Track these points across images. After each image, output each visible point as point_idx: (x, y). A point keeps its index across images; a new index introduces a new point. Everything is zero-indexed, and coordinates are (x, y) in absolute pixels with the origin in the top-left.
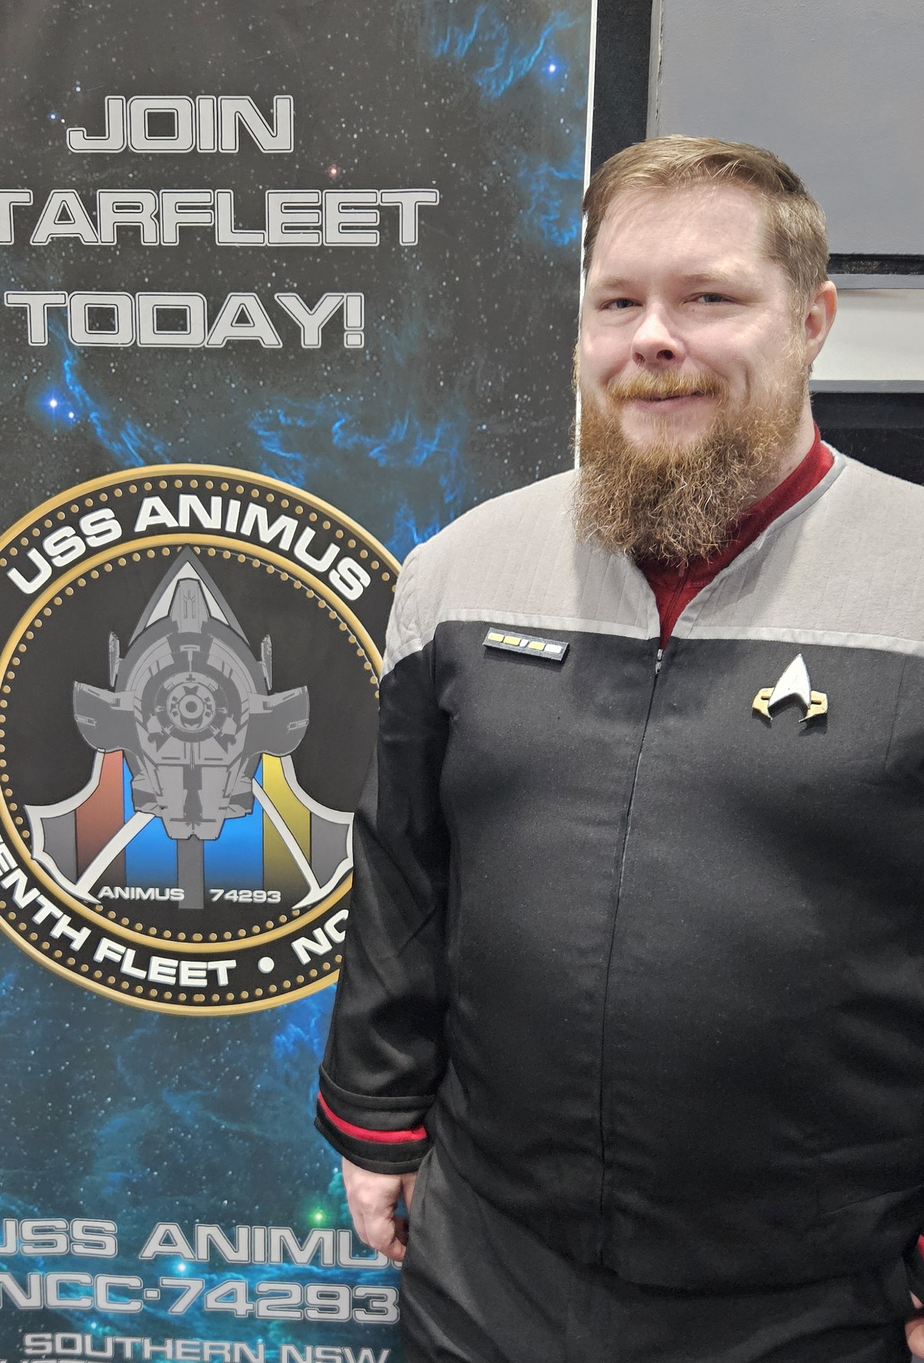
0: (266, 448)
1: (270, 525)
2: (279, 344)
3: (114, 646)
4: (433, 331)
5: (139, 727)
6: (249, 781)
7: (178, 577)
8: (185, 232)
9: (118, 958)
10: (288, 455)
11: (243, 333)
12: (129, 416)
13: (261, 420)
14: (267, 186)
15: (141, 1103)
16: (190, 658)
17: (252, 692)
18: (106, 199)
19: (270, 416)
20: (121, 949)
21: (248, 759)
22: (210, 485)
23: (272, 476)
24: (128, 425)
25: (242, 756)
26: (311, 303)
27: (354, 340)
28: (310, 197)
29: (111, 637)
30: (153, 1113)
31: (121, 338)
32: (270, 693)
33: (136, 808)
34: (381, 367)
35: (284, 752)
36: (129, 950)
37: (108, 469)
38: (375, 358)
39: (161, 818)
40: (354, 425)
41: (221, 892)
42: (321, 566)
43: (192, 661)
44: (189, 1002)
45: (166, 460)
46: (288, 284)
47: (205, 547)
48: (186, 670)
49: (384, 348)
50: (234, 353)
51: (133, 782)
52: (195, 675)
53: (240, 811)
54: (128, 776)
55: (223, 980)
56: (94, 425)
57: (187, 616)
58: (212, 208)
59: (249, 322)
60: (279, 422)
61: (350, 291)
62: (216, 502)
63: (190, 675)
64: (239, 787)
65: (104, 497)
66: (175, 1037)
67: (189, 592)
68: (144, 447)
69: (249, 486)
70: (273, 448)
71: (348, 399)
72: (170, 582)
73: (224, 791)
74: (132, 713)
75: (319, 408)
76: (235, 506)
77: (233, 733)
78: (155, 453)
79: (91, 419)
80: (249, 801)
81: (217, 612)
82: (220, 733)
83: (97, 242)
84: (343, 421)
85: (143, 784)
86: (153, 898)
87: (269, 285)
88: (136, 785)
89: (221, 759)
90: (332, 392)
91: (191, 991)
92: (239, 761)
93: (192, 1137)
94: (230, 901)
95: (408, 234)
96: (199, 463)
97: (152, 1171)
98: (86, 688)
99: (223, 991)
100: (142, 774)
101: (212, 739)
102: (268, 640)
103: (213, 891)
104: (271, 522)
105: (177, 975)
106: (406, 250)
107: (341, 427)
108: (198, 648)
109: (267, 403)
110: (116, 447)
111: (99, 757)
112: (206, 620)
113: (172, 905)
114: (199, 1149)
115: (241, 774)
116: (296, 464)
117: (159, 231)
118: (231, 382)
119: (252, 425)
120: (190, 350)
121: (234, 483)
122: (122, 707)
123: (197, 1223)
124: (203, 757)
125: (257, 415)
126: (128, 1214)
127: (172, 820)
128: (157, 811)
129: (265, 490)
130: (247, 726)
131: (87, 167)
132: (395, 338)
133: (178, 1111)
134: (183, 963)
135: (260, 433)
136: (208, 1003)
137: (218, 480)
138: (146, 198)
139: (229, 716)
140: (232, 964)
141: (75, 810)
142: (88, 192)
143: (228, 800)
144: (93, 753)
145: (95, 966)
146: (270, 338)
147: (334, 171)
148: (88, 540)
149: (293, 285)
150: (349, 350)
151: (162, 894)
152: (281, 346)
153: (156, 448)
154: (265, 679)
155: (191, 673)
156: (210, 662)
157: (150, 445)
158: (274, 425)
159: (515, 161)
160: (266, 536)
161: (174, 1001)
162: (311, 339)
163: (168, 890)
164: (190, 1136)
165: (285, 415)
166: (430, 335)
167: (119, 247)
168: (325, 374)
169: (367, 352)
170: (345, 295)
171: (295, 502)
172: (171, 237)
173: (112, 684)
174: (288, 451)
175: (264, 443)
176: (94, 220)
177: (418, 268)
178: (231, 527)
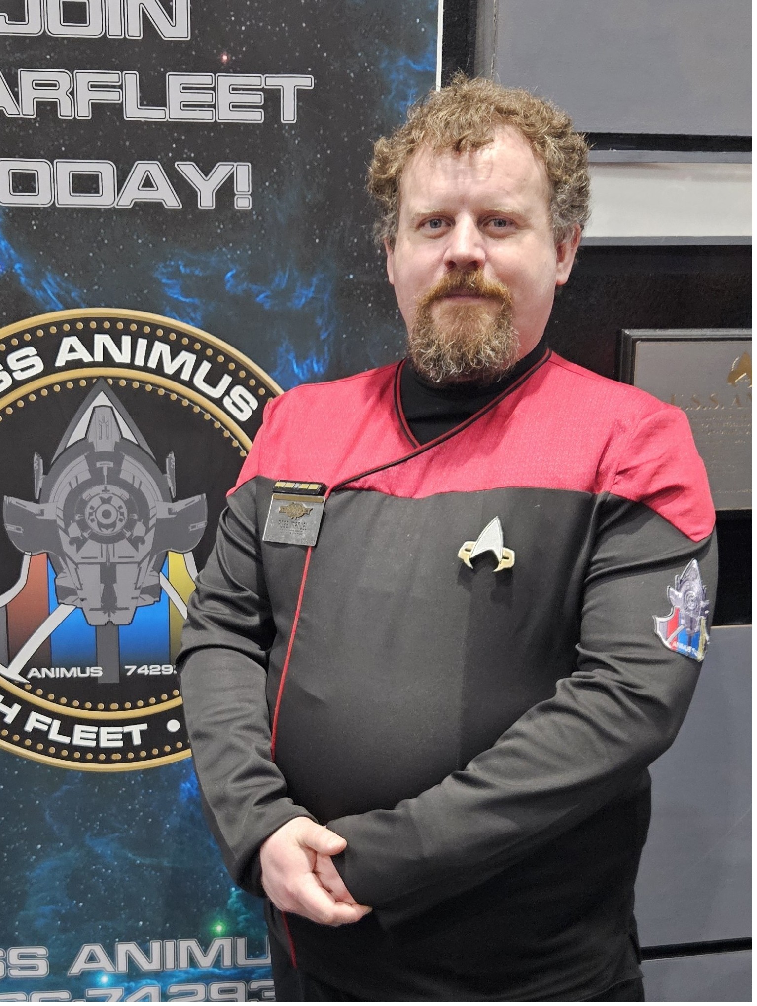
0: (169, 294)
1: (173, 359)
2: (179, 206)
3: (39, 465)
4: (309, 196)
5: (61, 533)
6: (157, 574)
7: (95, 404)
8: (96, 107)
9: (45, 728)
10: (188, 300)
11: (148, 195)
12: (50, 267)
13: (165, 271)
14: (168, 69)
15: (67, 848)
16: (105, 473)
17: (158, 501)
18: (27, 77)
19: (172, 267)
20: (48, 720)
21: (155, 556)
22: (120, 326)
23: (174, 318)
24: (49, 275)
25: (151, 554)
26: (206, 170)
27: (243, 203)
28: (204, 79)
29: (36, 457)
30: (78, 854)
31: (41, 199)
32: (174, 501)
33: (60, 601)
34: (265, 225)
35: (186, 549)
36: (55, 720)
37: (31, 313)
38: (260, 218)
39: (82, 608)
40: (243, 275)
41: (134, 667)
42: (217, 393)
43: (107, 476)
44: (109, 761)
45: (82, 304)
46: (186, 154)
47: (116, 379)
48: (102, 483)
49: (267, 210)
50: (141, 213)
51: (56, 580)
52: (109, 487)
53: (149, 599)
54: (52, 574)
55: (137, 740)
56: (19, 275)
57: (101, 437)
58: (121, 87)
59: (153, 186)
60: (180, 272)
61: (240, 161)
62: (126, 340)
63: (105, 488)
64: (149, 580)
65: (27, 337)
66: (96, 790)
67: (103, 417)
68: (62, 293)
69: (154, 327)
70: (174, 294)
71: (238, 252)
72: (87, 409)
73: (136, 583)
74: (55, 521)
75: (213, 260)
76: (142, 343)
77: (143, 535)
78: (71, 298)
79: (16, 270)
80: (157, 591)
81: (128, 434)
82: (132, 535)
83: (19, 115)
84: (234, 271)
85: (66, 580)
86: (75, 676)
87: (170, 155)
88: (59, 582)
89: (133, 557)
90: (224, 246)
91: (109, 751)
92: (149, 557)
93: (112, 872)
94: (143, 675)
95: (289, 113)
96: (111, 307)
97: (78, 903)
98: (14, 500)
99: (136, 750)
100: (65, 573)
101: (125, 541)
102: (172, 456)
103: (127, 667)
104: (173, 357)
105: (97, 739)
106: (287, 127)
107: (233, 276)
108: (112, 465)
109: (170, 256)
110: (38, 294)
111: (26, 559)
112: (118, 440)
113: (92, 680)
114: (118, 881)
115: (150, 569)
116: (195, 307)
117: (74, 105)
118: (138, 238)
119: (156, 275)
120: (102, 210)
121: (141, 324)
122: (47, 516)
123: (116, 942)
124: (116, 557)
125: (161, 266)
126: (56, 939)
127: (92, 609)
128: (79, 603)
129: (168, 330)
130: (154, 529)
131: (9, 48)
132: (277, 202)
133: (99, 852)
134: (102, 728)
135: (164, 281)
136: (124, 760)
137: (127, 322)
138: (62, 77)
139: (139, 521)
140: (144, 727)
141: (6, 605)
142: (10, 70)
143: (139, 591)
144: (22, 555)
145: (25, 735)
146: (171, 201)
147: (225, 58)
148: (14, 374)
149: (190, 155)
150: (239, 211)
151: (83, 672)
152: (181, 207)
153: (73, 294)
154: (170, 489)
155: (106, 486)
156: (123, 475)
157: (68, 292)
158: (175, 274)
159: (377, 53)
160: (170, 368)
161: (95, 760)
162: (207, 201)
163: (88, 669)
164: (110, 871)
165: (185, 266)
166: (307, 200)
167: (38, 119)
168: (219, 231)
169: (254, 213)
170: (235, 164)
171: (193, 339)
172: (84, 112)
173: (37, 497)
174: (187, 297)
175: (167, 289)
176: (16, 95)
177: (297, 142)
178: (139, 361)
